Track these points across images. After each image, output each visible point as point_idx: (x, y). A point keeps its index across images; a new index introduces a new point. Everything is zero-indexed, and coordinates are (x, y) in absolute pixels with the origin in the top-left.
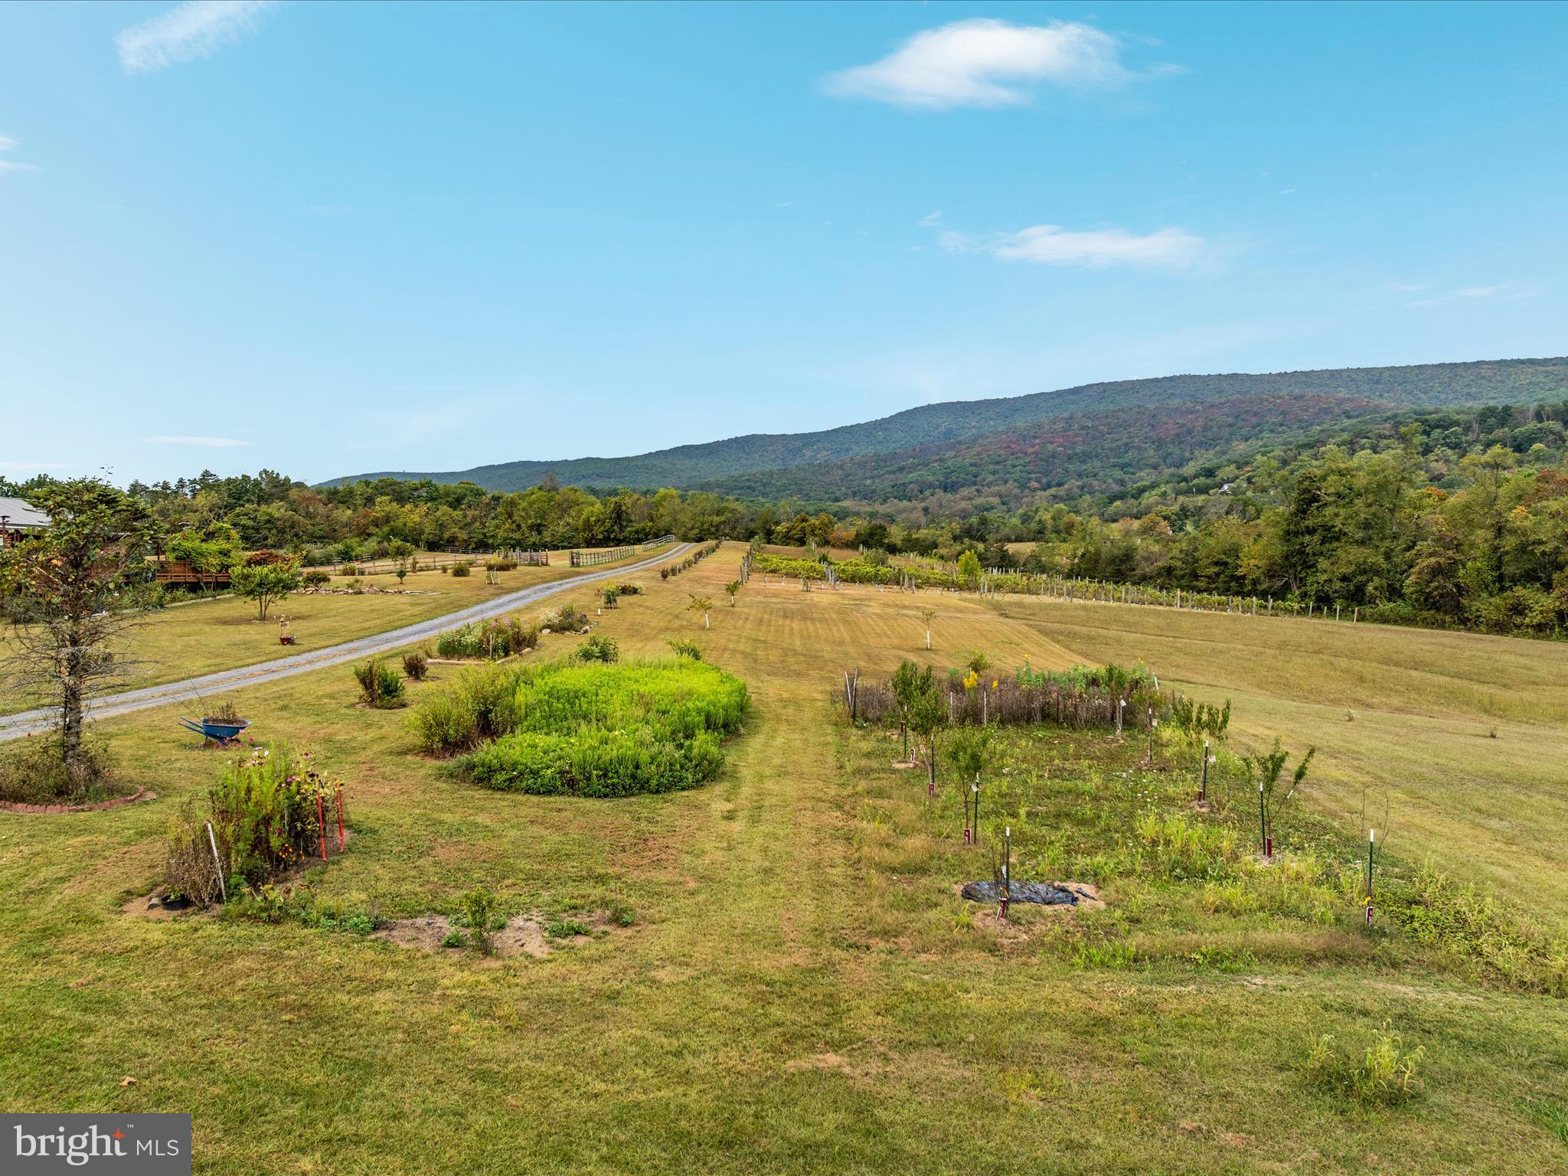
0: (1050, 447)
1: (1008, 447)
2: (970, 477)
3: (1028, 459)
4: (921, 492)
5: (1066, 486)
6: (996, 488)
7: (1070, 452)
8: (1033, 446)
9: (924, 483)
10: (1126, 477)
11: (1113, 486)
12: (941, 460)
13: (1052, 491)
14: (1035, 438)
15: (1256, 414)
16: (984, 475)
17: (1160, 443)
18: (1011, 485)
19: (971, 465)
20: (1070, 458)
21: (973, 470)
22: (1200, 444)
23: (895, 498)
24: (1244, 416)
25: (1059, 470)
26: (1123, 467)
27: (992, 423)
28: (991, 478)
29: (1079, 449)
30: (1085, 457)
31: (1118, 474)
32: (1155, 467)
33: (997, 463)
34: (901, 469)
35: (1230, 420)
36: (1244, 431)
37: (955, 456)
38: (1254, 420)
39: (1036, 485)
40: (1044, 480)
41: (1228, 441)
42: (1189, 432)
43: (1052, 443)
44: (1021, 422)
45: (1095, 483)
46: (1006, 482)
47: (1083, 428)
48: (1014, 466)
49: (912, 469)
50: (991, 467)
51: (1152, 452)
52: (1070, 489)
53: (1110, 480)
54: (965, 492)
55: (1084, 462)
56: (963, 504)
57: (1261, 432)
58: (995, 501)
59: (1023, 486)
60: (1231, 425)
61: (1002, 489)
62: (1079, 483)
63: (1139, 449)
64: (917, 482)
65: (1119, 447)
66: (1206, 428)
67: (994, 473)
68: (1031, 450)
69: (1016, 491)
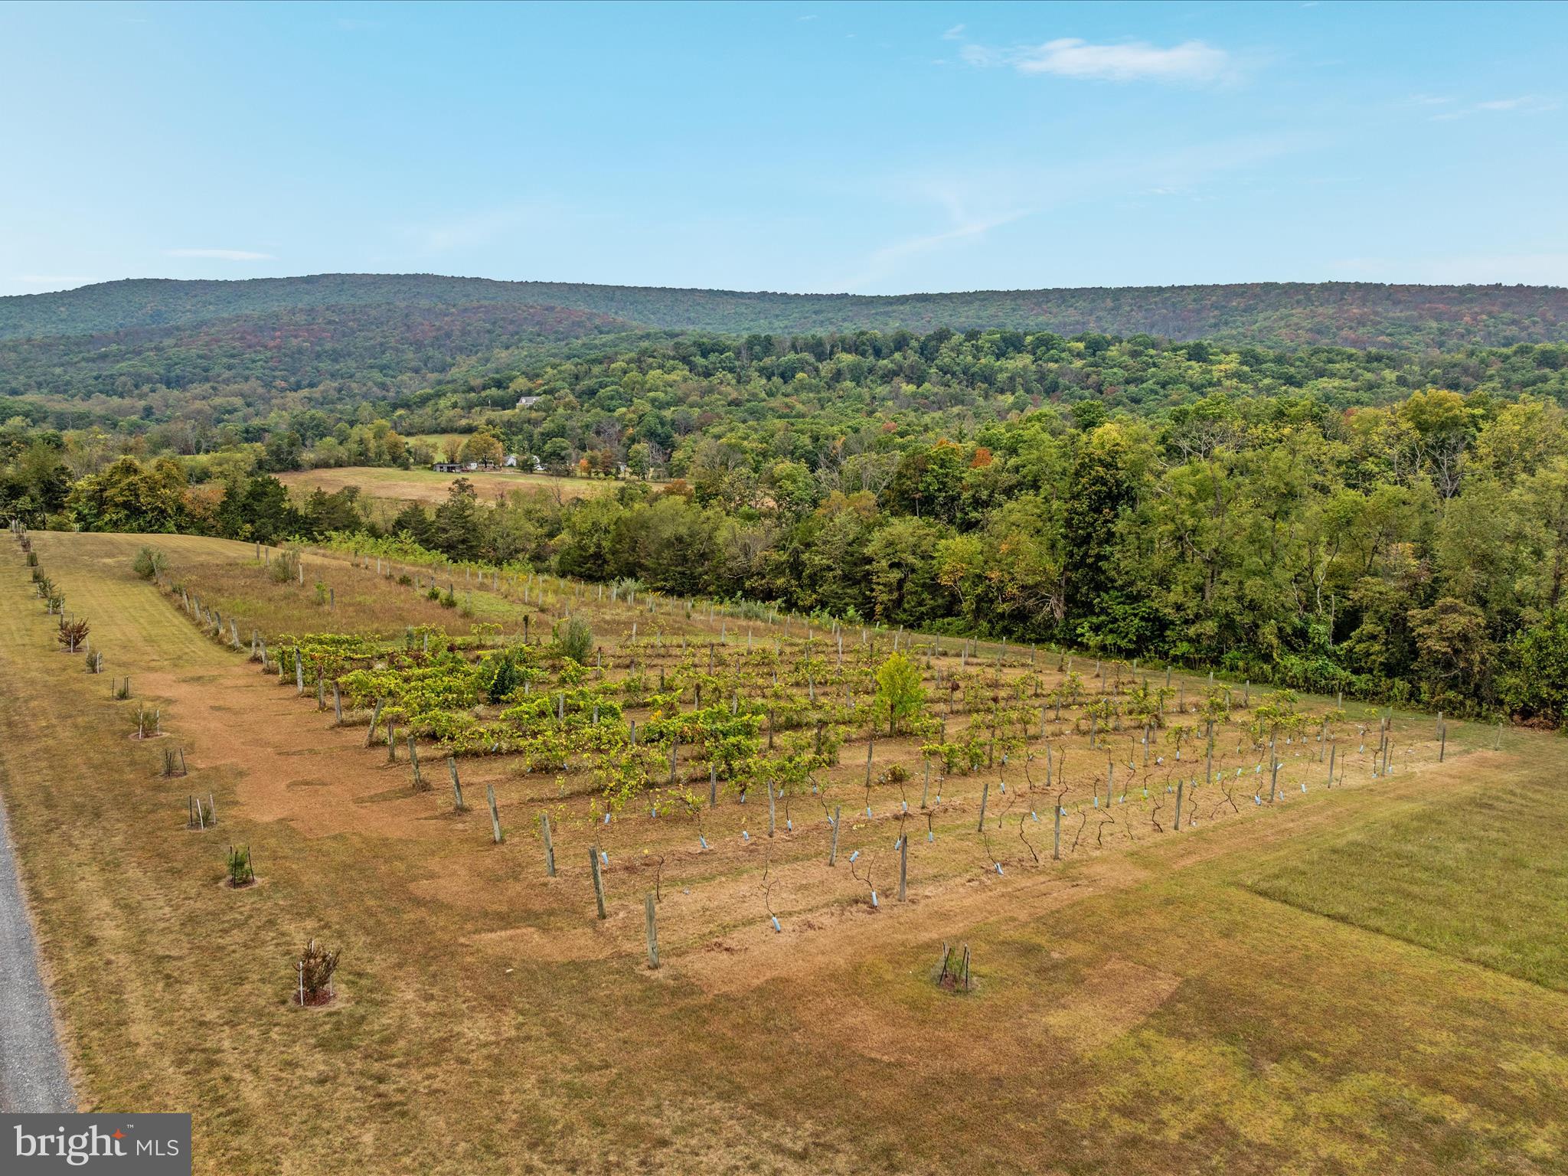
0: (294, 342)
1: (242, 338)
2: (198, 370)
3: (269, 354)
4: (137, 386)
5: (321, 387)
6: (236, 386)
7: (318, 348)
8: (274, 338)
9: (140, 375)
10: (388, 381)
11: (375, 389)
12: (157, 349)
13: (305, 392)
14: (274, 329)
15: (512, 322)
16: (217, 370)
17: (419, 346)
18: (253, 383)
19: (200, 357)
20: (318, 356)
21: (204, 363)
22: (461, 350)
23: (101, 392)
24: (501, 323)
25: (308, 369)
26: (382, 368)
27: (211, 307)
28: (227, 374)
29: (328, 346)
30: (336, 356)
31: (377, 376)
32: (417, 371)
33: (233, 356)
34: (104, 357)
35: (488, 326)
36: (504, 338)
37: (176, 345)
38: (511, 328)
39: (283, 384)
40: (292, 379)
41: (489, 348)
42: (448, 335)
43: (296, 337)
44: (251, 309)
45: (354, 385)
46: (247, 379)
47: (330, 322)
48: (254, 361)
49: (121, 357)
50: (225, 360)
51: (411, 355)
52: (326, 391)
53: (370, 384)
54: (197, 389)
55: (336, 361)
56: (198, 405)
57: (520, 340)
58: (238, 402)
59: (268, 385)
60: (489, 332)
61: (245, 387)
62: (336, 384)
63: (397, 350)
64: (129, 374)
65: (373, 346)
66: (464, 333)
67: (230, 368)
68: (272, 344)
69: (260, 390)
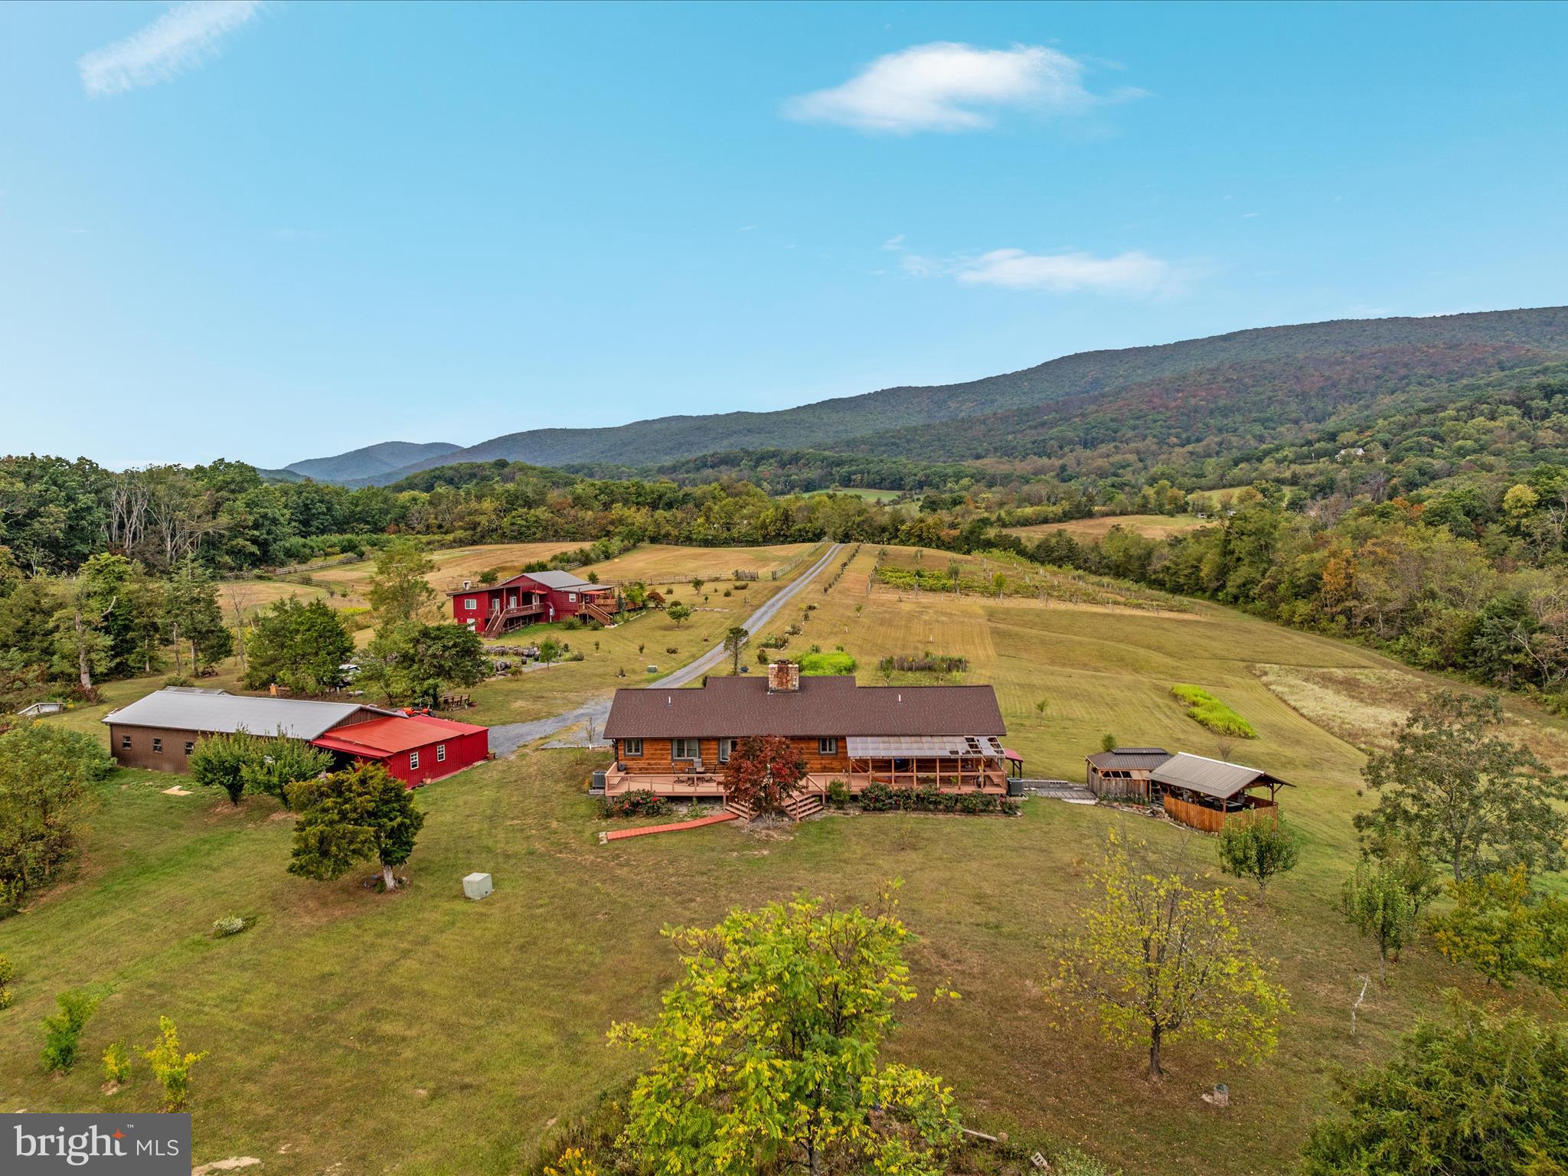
0: (1193, 401)
1: (1151, 401)
2: (1109, 432)
3: (1169, 414)
4: (1061, 448)
5: (1205, 443)
6: (1135, 444)
7: (1212, 406)
8: (1175, 400)
9: (1064, 439)
10: (1266, 433)
11: (1252, 442)
12: (1083, 415)
13: (1189, 448)
14: (1178, 391)
15: (1405, 365)
16: (1124, 430)
17: (1304, 396)
18: (1150, 440)
19: (1112, 420)
20: (1212, 412)
21: (1114, 425)
22: (1345, 398)
23: (1035, 454)
24: (1393, 368)
25: (1200, 425)
26: (1263, 422)
27: (1140, 372)
28: (1130, 434)
29: (1221, 403)
30: (1226, 412)
31: (1258, 429)
32: (1296, 422)
33: (1138, 418)
34: (1043, 424)
35: (1378, 372)
36: (1390, 384)
37: (1096, 411)
38: (1403, 372)
39: (1175, 440)
40: (1184, 436)
41: (1373, 395)
42: (1334, 385)
43: (1195, 397)
44: (1168, 372)
45: (1234, 439)
46: (1145, 438)
47: (1228, 380)
48: (1155, 421)
49: (1053, 424)
50: (1132, 422)
51: (1294, 406)
52: (1208, 445)
53: (1249, 436)
54: (1103, 449)
55: (1225, 416)
56: (1100, 462)
57: (1408, 385)
58: (1132, 458)
59: (1161, 442)
60: (1378, 377)
61: (1140, 445)
62: (1218, 439)
63: (1281, 402)
64: (1057, 439)
65: (1262, 401)
66: (1351, 381)
67: (1134, 428)
68: (1173, 404)
69: (1154, 447)
